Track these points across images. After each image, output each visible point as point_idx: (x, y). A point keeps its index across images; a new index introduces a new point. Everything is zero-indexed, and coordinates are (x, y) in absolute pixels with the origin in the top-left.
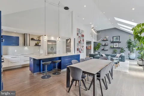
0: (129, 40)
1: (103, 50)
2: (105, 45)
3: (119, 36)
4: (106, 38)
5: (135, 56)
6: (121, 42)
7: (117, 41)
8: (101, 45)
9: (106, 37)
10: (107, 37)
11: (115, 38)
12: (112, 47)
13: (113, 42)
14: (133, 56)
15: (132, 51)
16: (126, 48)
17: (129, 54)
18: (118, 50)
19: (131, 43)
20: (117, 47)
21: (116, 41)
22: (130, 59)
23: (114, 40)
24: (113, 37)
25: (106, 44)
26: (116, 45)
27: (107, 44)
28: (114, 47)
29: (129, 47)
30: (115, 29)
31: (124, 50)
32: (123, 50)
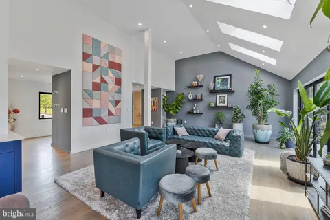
0: (253, 84)
1: (191, 113)
2: (195, 100)
3: (230, 75)
4: (198, 81)
5: (270, 132)
6: (234, 92)
7: (225, 87)
8: (185, 100)
9: (198, 76)
10: (200, 77)
11: (219, 80)
12: (213, 105)
13: (214, 92)
14: (266, 132)
15: (262, 118)
16: (248, 107)
17: (254, 128)
18: (228, 116)
19: (259, 92)
20: (226, 105)
21: (222, 88)
22: (257, 141)
23: (218, 86)
24: (215, 77)
25: (196, 96)
26: (222, 100)
27: (199, 97)
28: (218, 105)
29: (254, 106)
30: (220, 54)
31: (242, 115)
32: (239, 115)
